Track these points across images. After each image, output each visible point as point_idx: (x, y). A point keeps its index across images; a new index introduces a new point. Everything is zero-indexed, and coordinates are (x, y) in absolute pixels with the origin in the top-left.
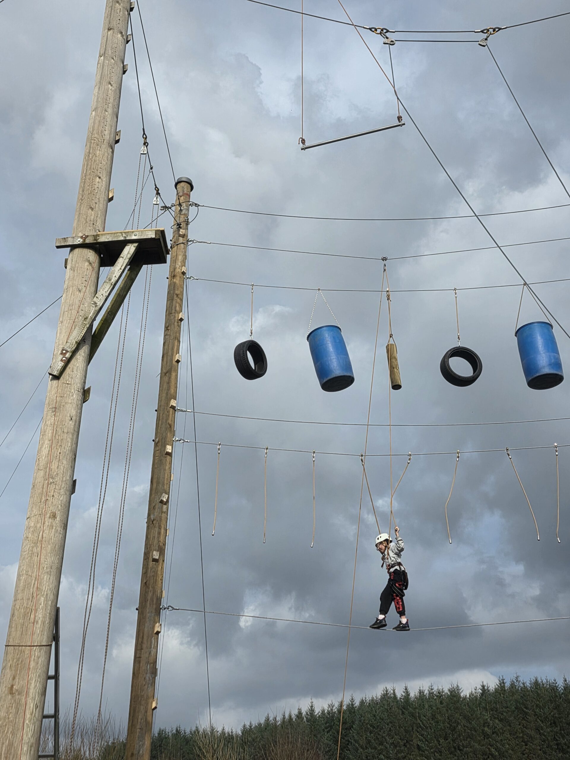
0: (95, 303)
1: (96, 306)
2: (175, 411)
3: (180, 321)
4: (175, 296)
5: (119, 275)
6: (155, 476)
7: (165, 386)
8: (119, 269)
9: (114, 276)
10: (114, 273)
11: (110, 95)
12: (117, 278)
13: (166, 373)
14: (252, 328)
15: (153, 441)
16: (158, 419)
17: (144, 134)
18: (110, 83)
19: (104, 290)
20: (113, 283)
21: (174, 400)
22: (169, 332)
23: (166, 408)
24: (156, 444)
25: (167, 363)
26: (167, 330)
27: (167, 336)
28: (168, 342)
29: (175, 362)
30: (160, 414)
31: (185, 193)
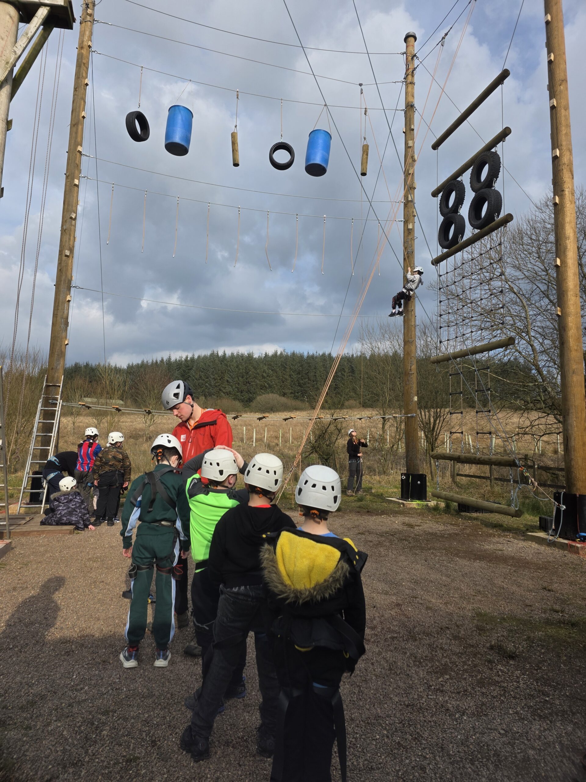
0: (15, 52)
1: (16, 54)
2: (81, 155)
3: (86, 85)
4: (82, 65)
6: (67, 200)
7: (74, 135)
10: (30, 30)
12: (33, 34)
13: (75, 124)
15: (65, 174)
16: (69, 159)
19: (22, 42)
20: (29, 38)
21: (80, 147)
22: (77, 92)
23: (74, 152)
24: (67, 177)
25: (75, 117)
26: (75, 90)
27: (76, 95)
28: (76, 101)
29: (81, 117)
30: (70, 155)
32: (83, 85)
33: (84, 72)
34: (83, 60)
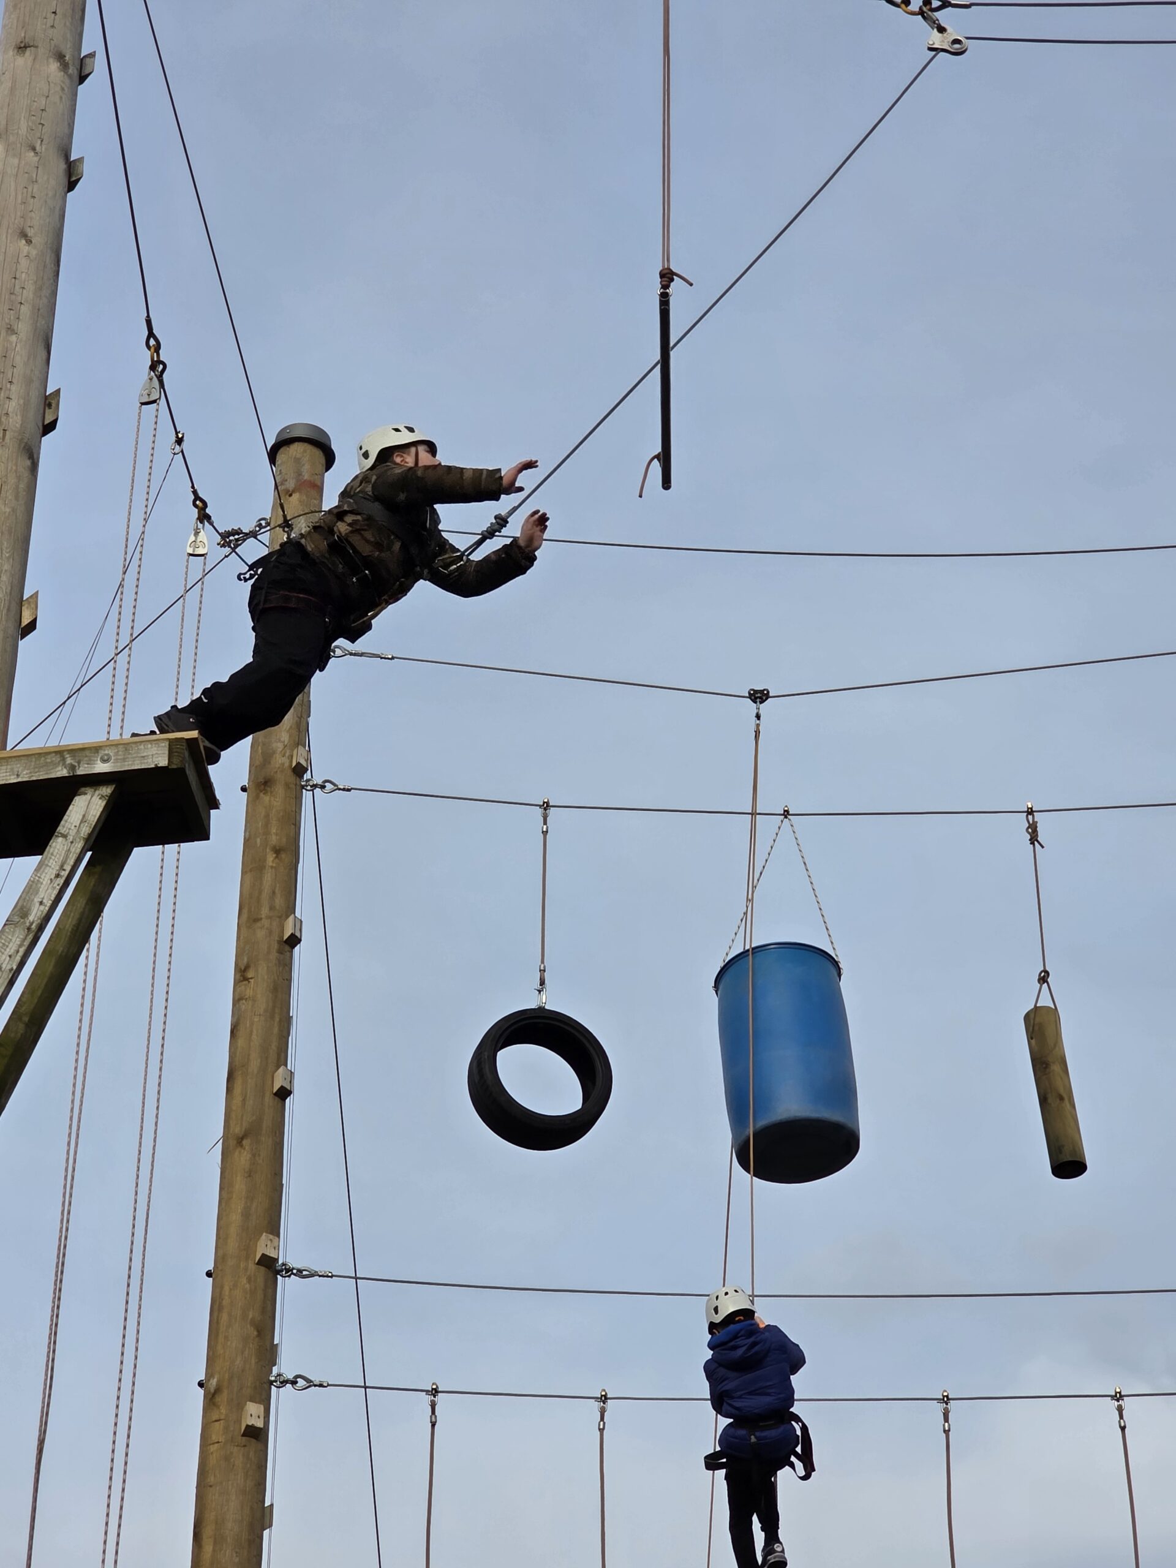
2: (278, 1272)
3: (287, 948)
5: (53, 899)
6: (210, 1516)
7: (240, 1184)
8: (53, 877)
9: (37, 900)
10: (37, 893)
11: (24, 275)
12: (47, 908)
13: (242, 1138)
14: (543, 962)
15: (201, 1384)
16: (216, 1307)
17: (151, 334)
18: (24, 235)
20: (34, 926)
21: (271, 1237)
22: (252, 986)
23: (242, 1265)
24: (211, 1396)
25: (244, 1100)
26: (242, 979)
27: (244, 1001)
28: (248, 1025)
29: (272, 1095)
30: (222, 1287)
31: (305, 481)
32: (276, 946)
33: (277, 891)
34: (274, 837)
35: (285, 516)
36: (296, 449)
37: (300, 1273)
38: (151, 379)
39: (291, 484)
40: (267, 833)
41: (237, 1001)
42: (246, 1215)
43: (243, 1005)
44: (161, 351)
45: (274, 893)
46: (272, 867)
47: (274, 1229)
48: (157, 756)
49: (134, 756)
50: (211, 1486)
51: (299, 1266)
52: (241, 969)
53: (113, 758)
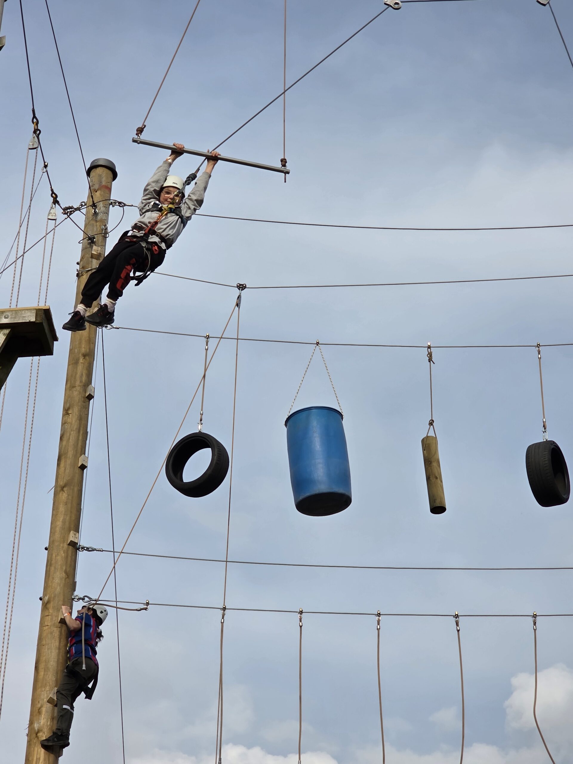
2: (78, 549)
3: (87, 400)
4: (81, 357)
7: (62, 508)
13: (64, 487)
15: (41, 599)
16: (49, 564)
17: (34, 117)
21: (75, 533)
22: (71, 417)
23: (61, 545)
24: (45, 604)
25: (65, 470)
26: (66, 414)
27: (67, 424)
28: (68, 435)
29: (78, 468)
30: (52, 555)
31: (103, 186)
32: (83, 399)
33: (84, 374)
34: (83, 349)
35: (93, 201)
36: (99, 170)
37: (88, 549)
38: (34, 138)
39: (96, 187)
40: (80, 347)
41: (64, 424)
42: (64, 522)
43: (66, 426)
44: (38, 125)
45: (82, 374)
46: (82, 363)
47: (77, 529)
48: (30, 316)
49: (19, 316)
50: (44, 645)
51: (87, 546)
52: (66, 409)
53: (10, 317)
